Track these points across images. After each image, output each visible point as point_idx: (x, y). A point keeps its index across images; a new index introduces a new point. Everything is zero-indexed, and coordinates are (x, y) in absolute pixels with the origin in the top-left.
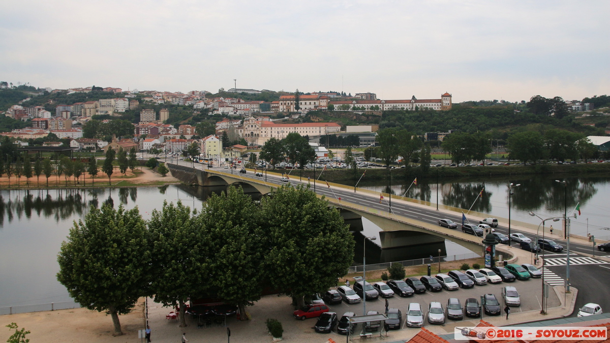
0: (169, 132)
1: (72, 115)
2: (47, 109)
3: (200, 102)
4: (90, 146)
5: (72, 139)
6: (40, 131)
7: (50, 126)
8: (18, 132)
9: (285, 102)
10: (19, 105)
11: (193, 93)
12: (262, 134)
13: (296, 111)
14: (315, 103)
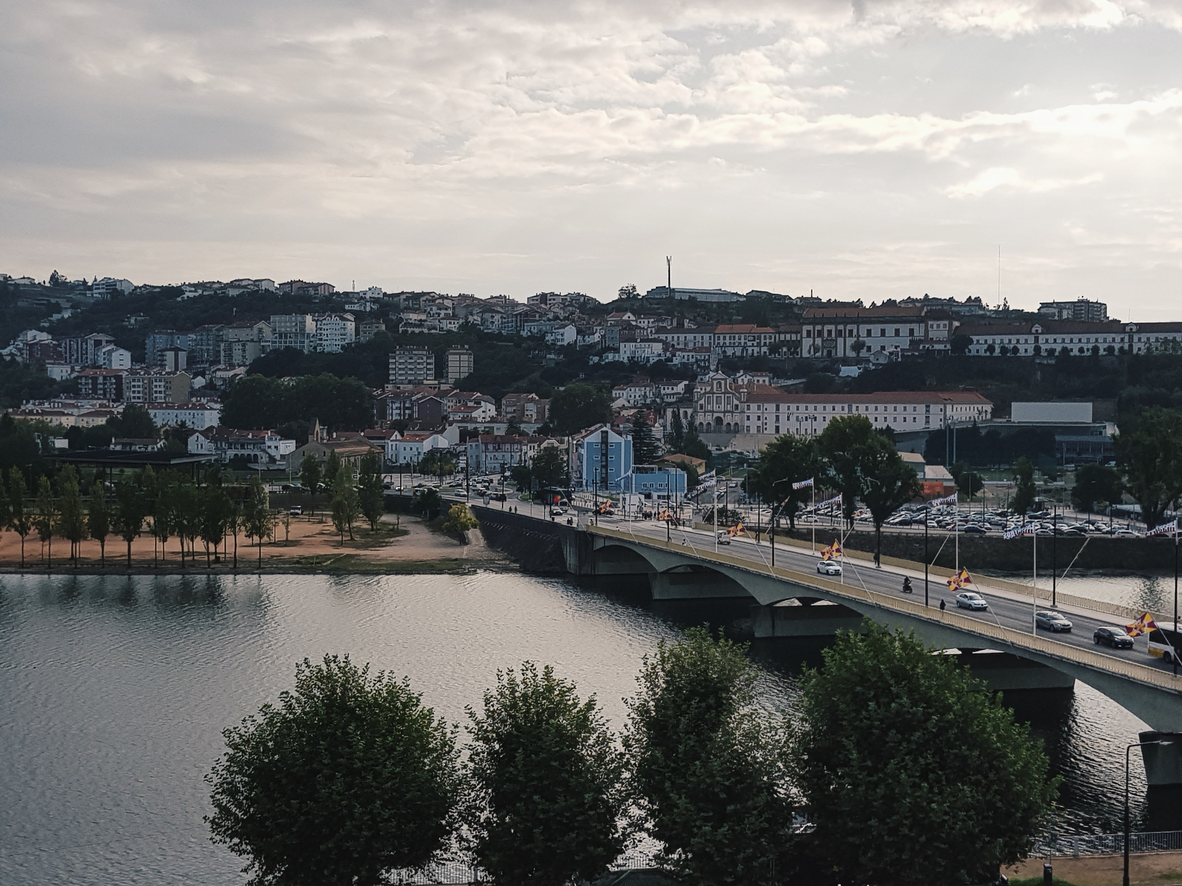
0: (474, 415)
1: (191, 360)
2: (120, 344)
3: (564, 326)
4: (245, 452)
5: (193, 431)
6: (101, 406)
7: (127, 394)
8: (39, 409)
9: (818, 327)
10: (42, 330)
11: (543, 298)
12: (747, 423)
13: (853, 354)
14: (912, 331)
